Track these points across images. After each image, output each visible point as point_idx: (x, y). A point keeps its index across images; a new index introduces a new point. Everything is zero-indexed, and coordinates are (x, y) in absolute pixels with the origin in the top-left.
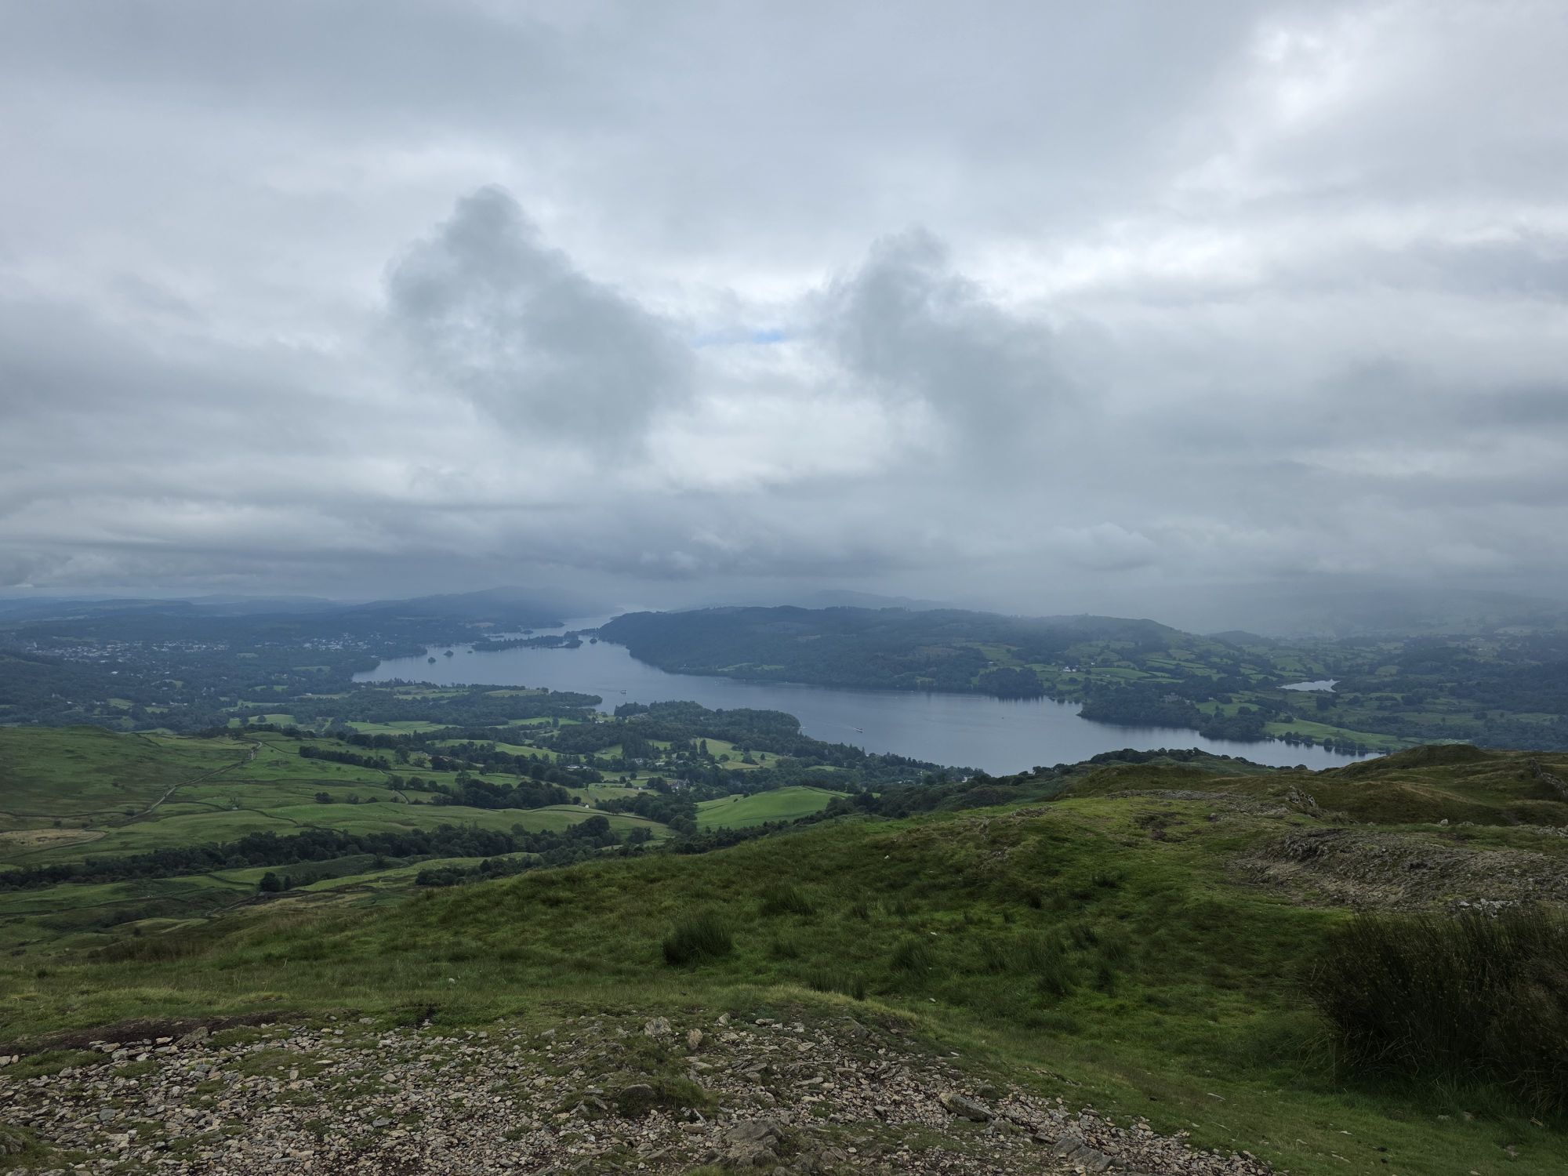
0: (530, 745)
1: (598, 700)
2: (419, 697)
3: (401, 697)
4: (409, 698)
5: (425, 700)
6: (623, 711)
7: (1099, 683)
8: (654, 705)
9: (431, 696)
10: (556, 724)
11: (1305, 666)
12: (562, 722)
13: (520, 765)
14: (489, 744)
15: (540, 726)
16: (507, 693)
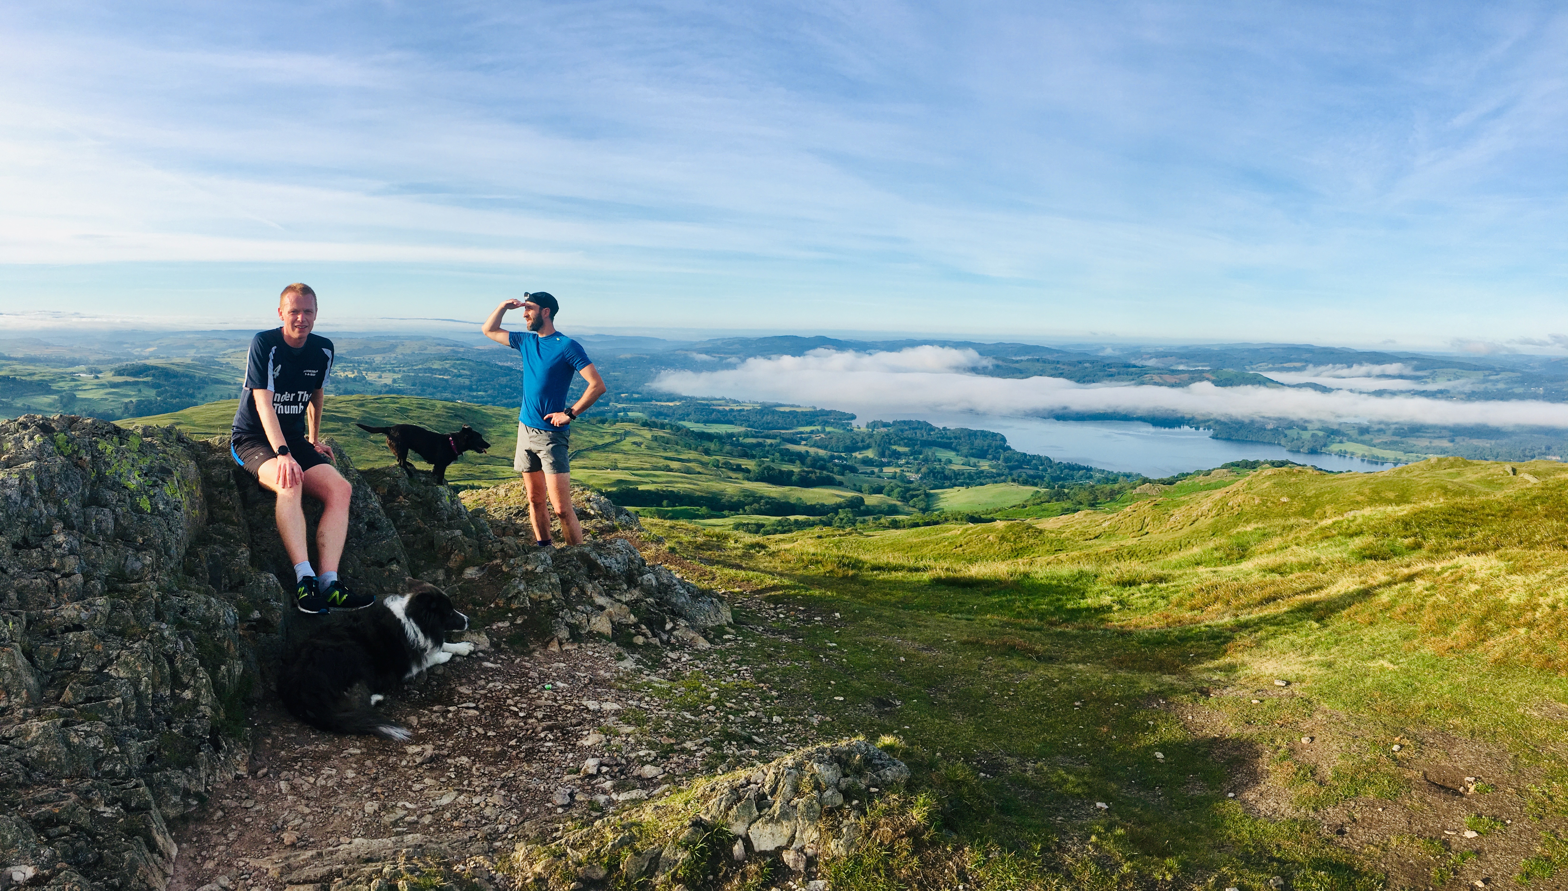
0: (805, 445)
1: (853, 417)
2: (727, 408)
3: (715, 407)
4: (721, 408)
5: (732, 410)
6: (874, 425)
8: (895, 423)
9: (736, 408)
10: (824, 431)
12: (828, 429)
13: (801, 457)
14: (776, 443)
15: (812, 432)
16: (787, 409)
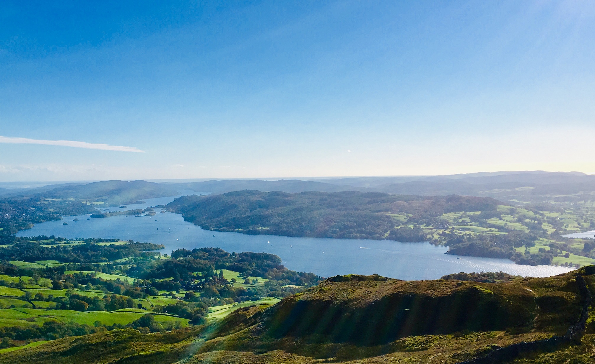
0: (117, 274)
2: (55, 246)
3: (44, 246)
4: (50, 246)
5: (58, 247)
6: (177, 254)
7: (459, 234)
8: (195, 251)
9: (63, 245)
10: (135, 261)
11: (579, 224)
13: (108, 286)
14: (92, 273)
15: (126, 263)
16: (108, 244)
